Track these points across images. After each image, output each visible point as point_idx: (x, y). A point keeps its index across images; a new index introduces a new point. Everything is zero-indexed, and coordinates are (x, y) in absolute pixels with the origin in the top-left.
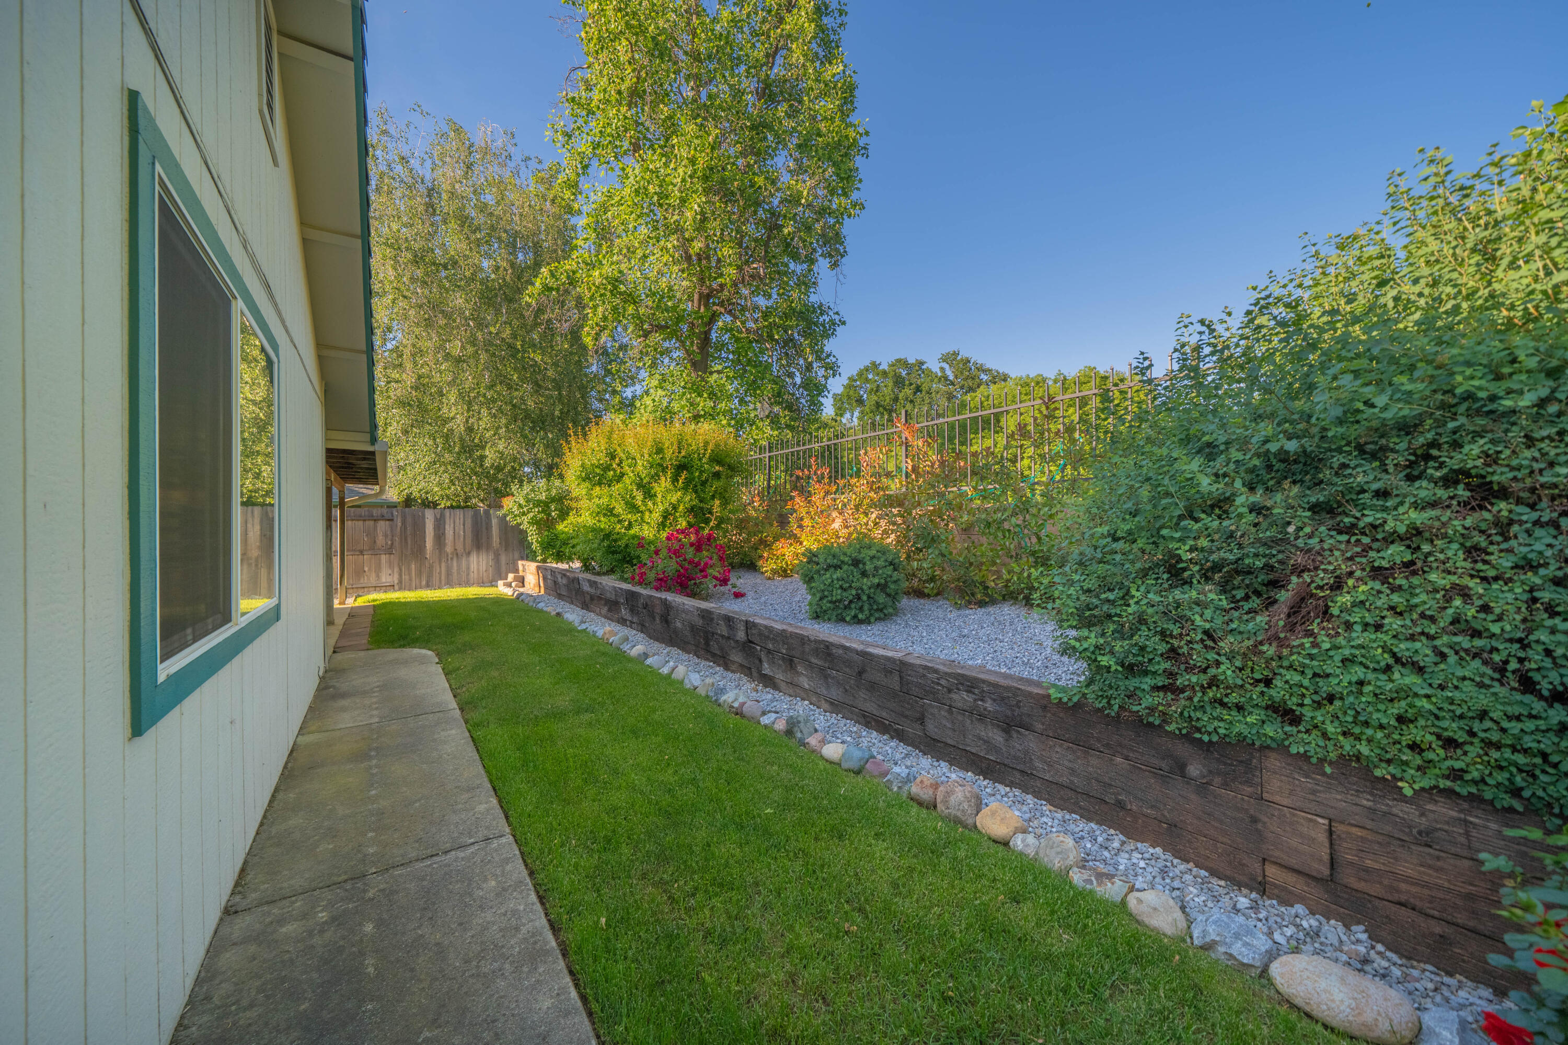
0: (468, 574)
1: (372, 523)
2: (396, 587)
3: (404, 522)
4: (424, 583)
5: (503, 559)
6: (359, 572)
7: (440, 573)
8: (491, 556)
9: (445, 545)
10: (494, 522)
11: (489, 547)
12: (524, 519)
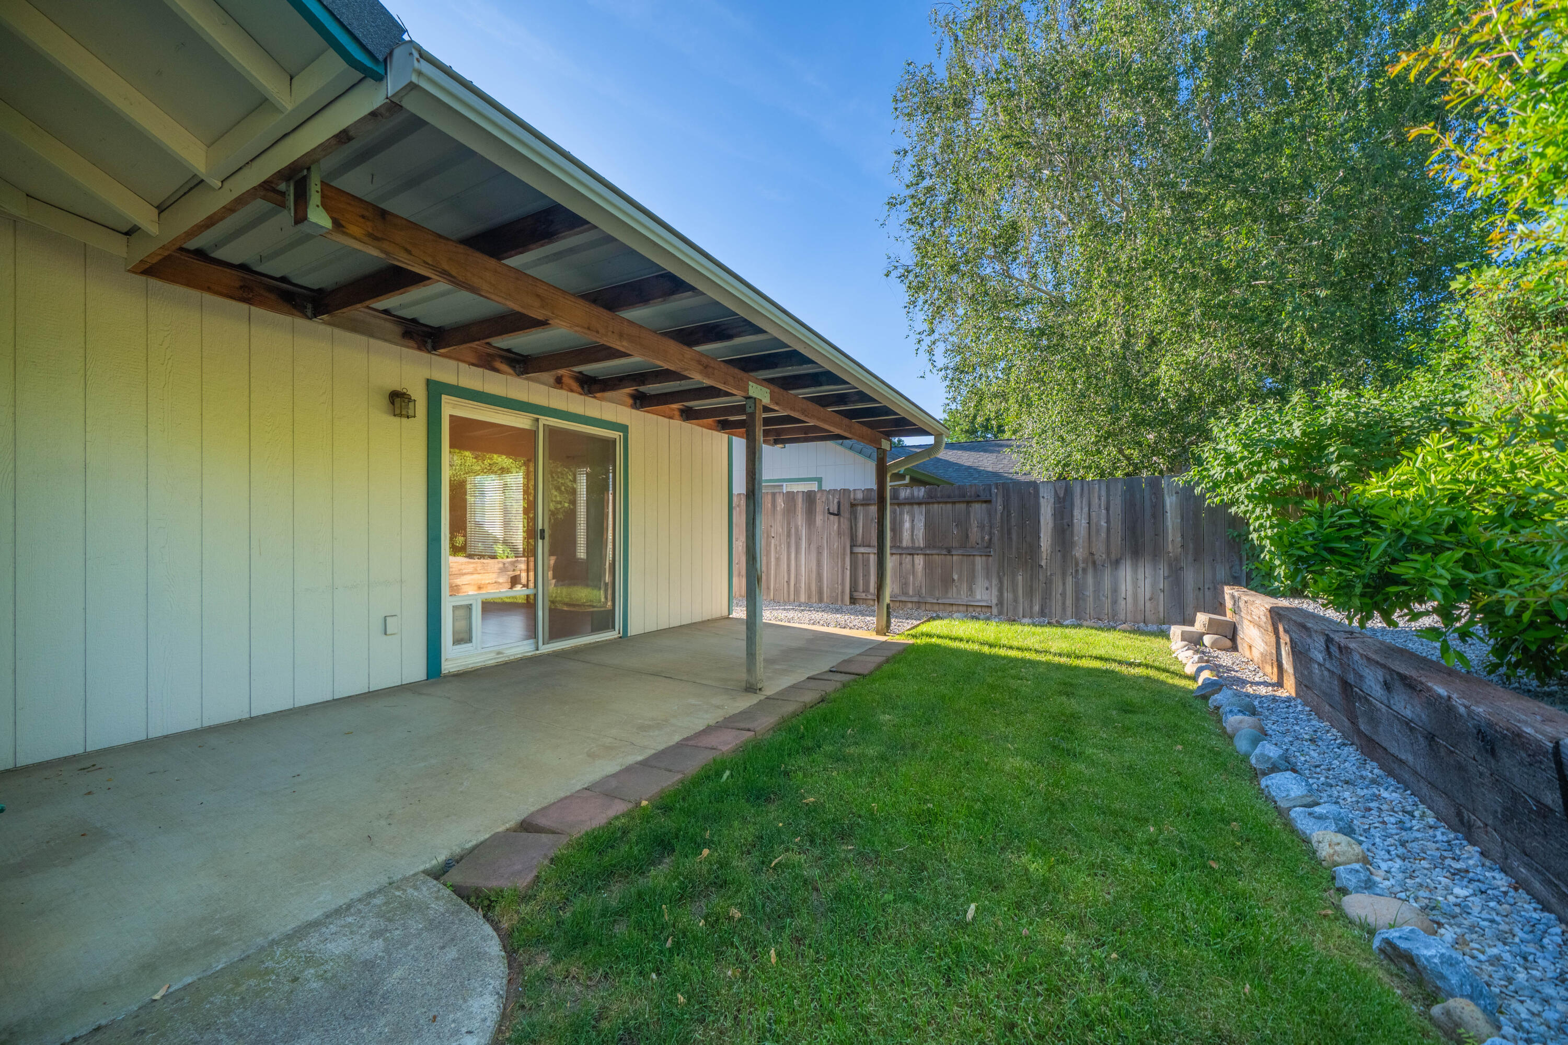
0: (1115, 602)
1: (963, 506)
2: (995, 611)
3: (1006, 506)
4: (1036, 608)
5: (1190, 577)
6: (947, 582)
7: (1064, 594)
8: (1163, 571)
9: (1072, 544)
10: (1170, 502)
11: (1157, 553)
12: (1241, 490)
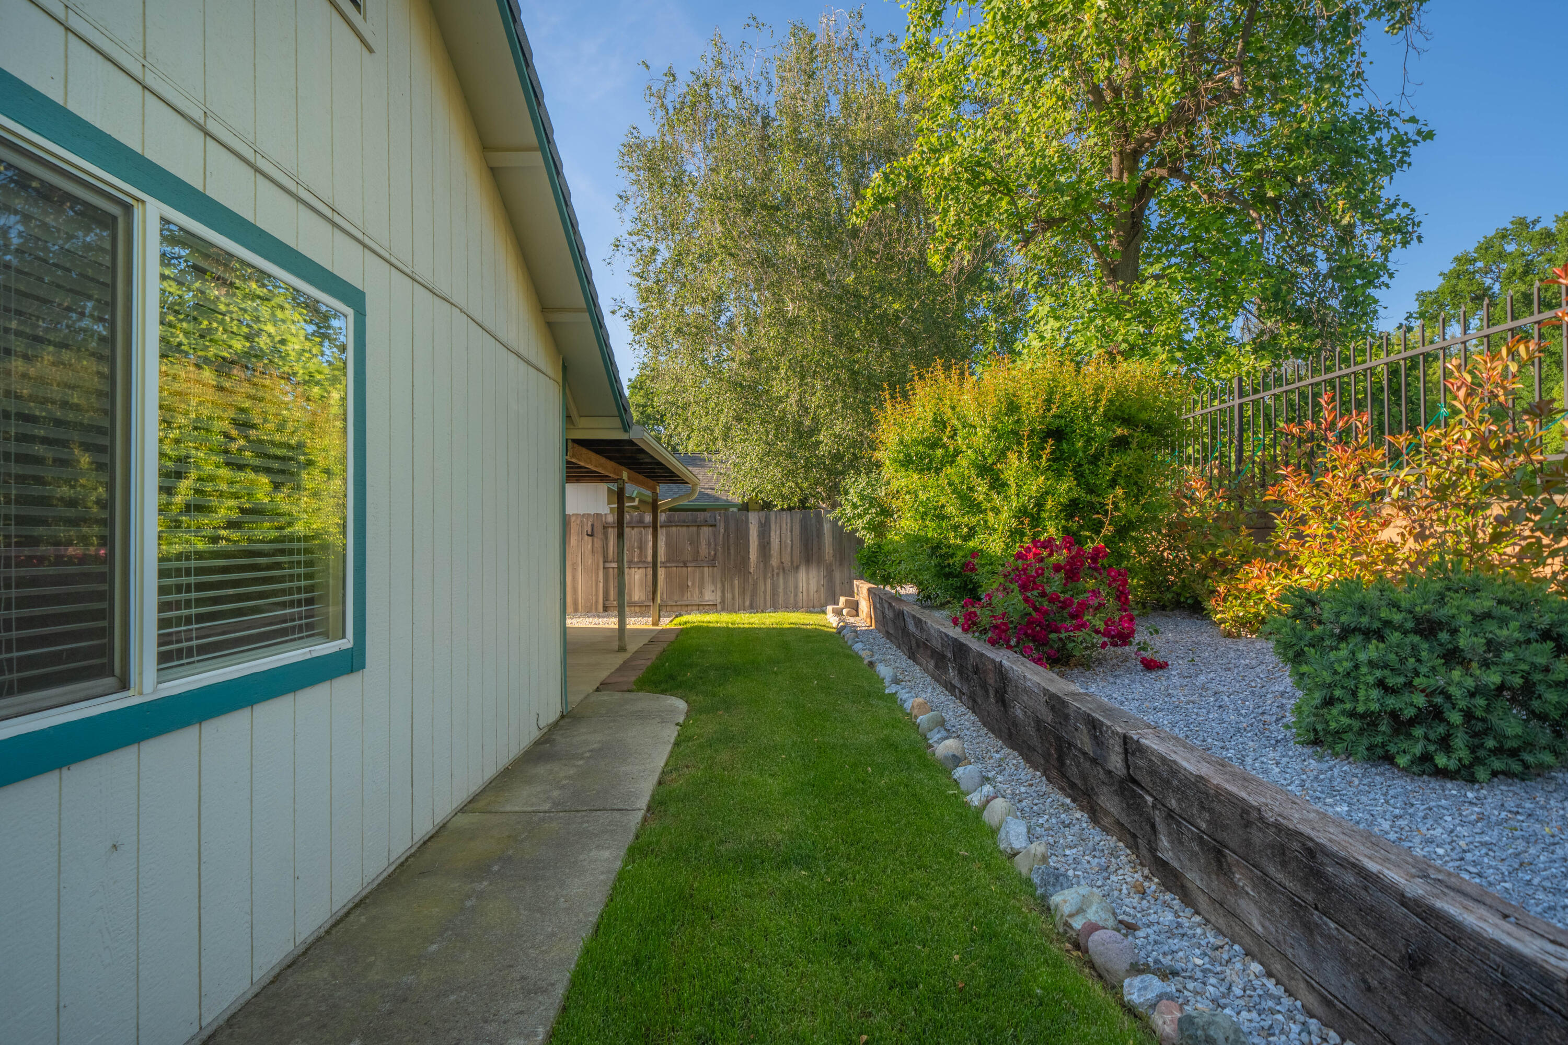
0: (796, 595)
1: (695, 529)
2: (719, 607)
3: (727, 529)
4: (747, 603)
5: (837, 575)
6: (683, 588)
7: (765, 592)
8: (823, 573)
9: (770, 556)
10: (827, 527)
11: (820, 561)
12: (859, 523)
